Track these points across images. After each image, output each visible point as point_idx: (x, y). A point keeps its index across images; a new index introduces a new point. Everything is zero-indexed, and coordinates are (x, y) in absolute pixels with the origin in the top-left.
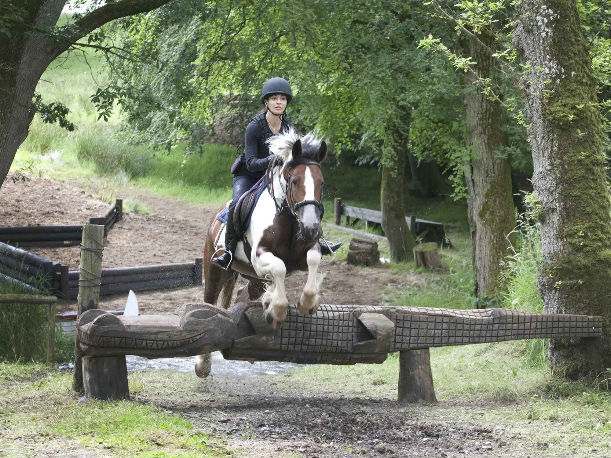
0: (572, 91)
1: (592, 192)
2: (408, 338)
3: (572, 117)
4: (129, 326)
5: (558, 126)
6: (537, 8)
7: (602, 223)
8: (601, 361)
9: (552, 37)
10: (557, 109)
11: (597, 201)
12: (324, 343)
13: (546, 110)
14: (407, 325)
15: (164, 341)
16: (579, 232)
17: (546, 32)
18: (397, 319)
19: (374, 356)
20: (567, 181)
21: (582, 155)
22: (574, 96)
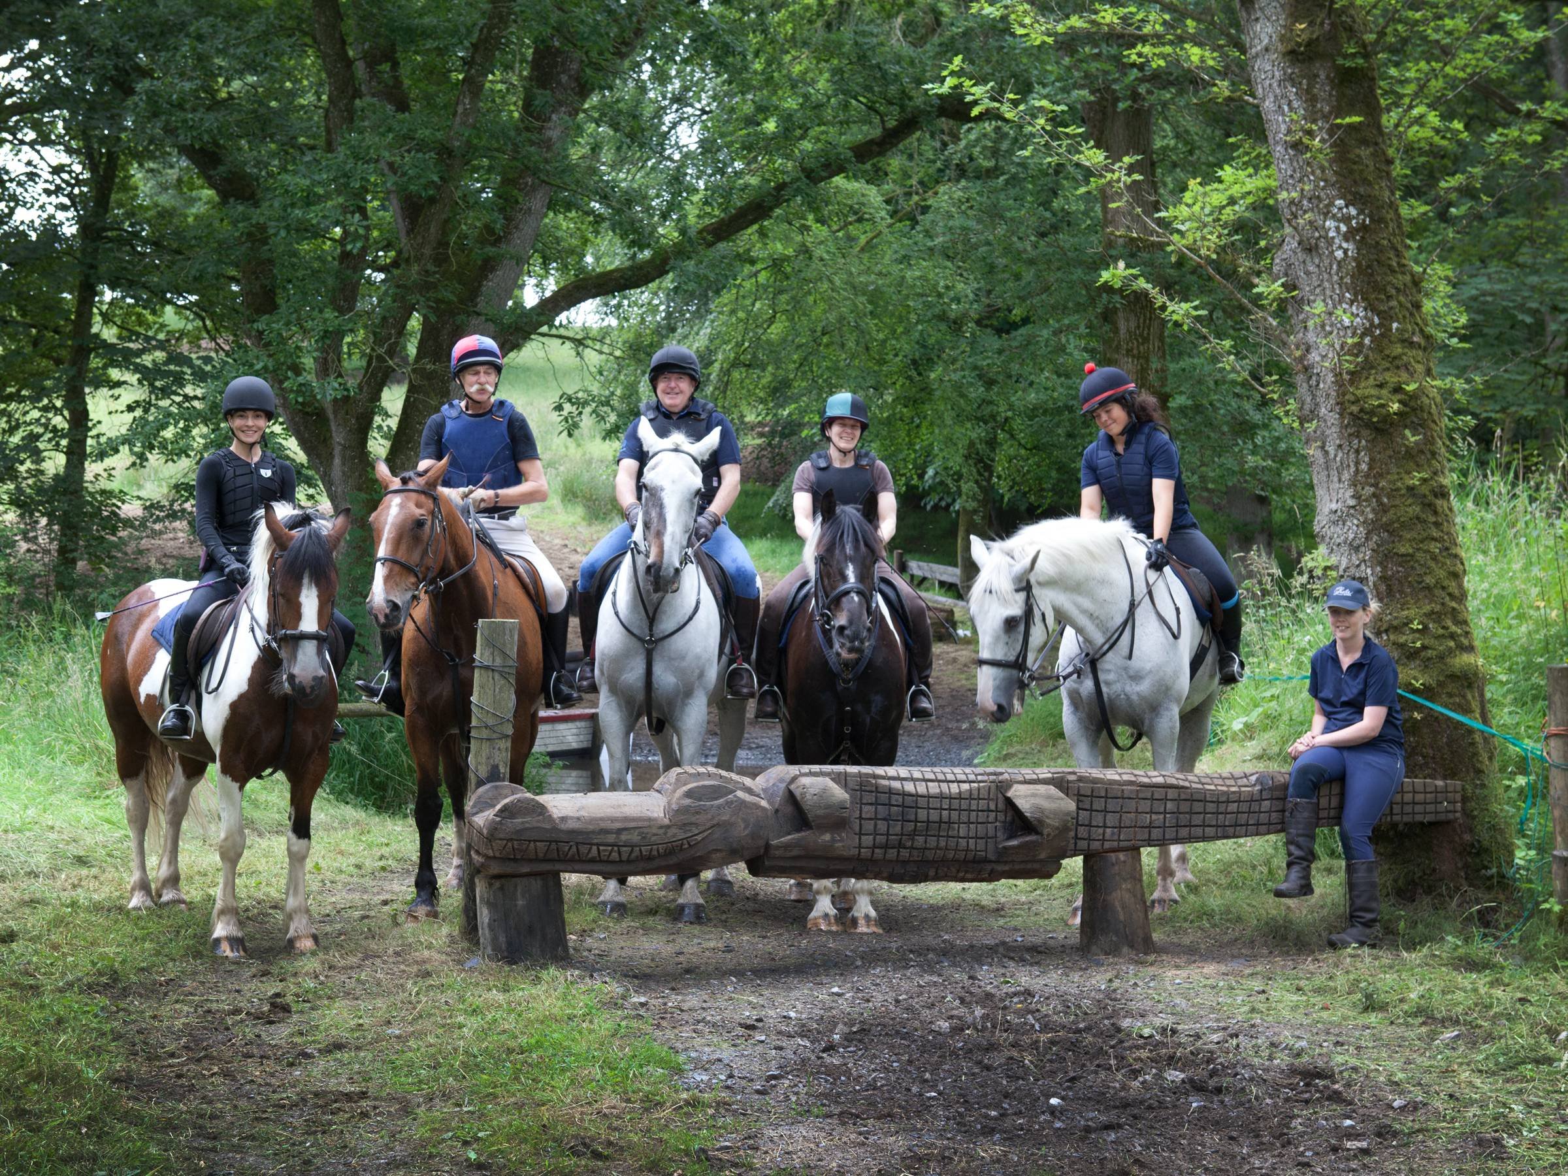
0: (1395, 358)
1: (1435, 547)
2: (1101, 831)
3: (1396, 406)
4: (564, 819)
5: (1369, 425)
6: (1327, 206)
7: (1454, 604)
8: (1460, 865)
9: (1355, 259)
10: (1367, 392)
11: (1444, 564)
12: (942, 844)
13: (1344, 395)
14: (1098, 804)
15: (632, 846)
16: (1412, 622)
17: (1343, 249)
18: (1079, 795)
19: (1036, 866)
20: (1386, 527)
21: (1415, 478)
22: (1398, 368)
